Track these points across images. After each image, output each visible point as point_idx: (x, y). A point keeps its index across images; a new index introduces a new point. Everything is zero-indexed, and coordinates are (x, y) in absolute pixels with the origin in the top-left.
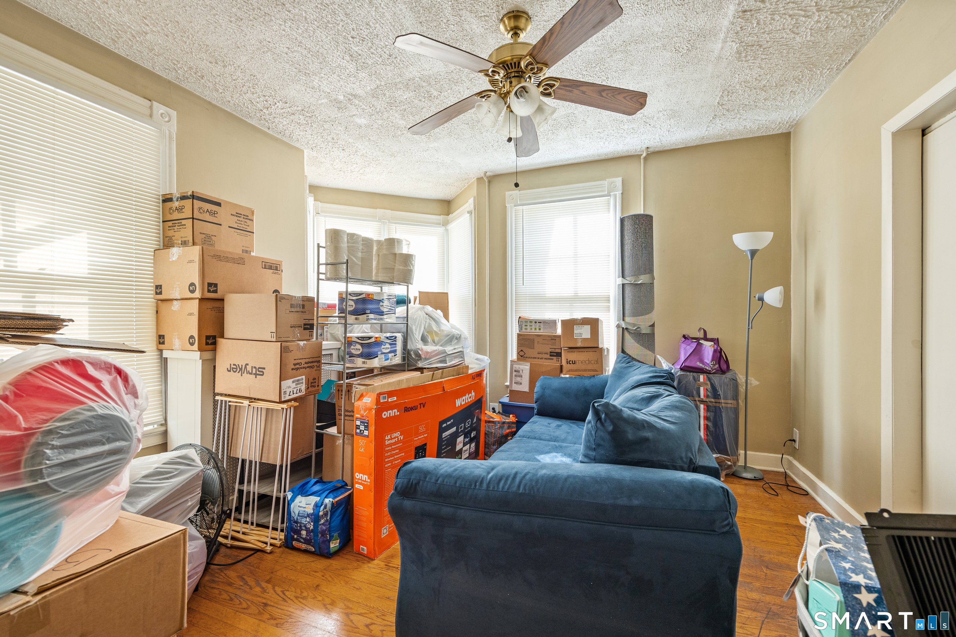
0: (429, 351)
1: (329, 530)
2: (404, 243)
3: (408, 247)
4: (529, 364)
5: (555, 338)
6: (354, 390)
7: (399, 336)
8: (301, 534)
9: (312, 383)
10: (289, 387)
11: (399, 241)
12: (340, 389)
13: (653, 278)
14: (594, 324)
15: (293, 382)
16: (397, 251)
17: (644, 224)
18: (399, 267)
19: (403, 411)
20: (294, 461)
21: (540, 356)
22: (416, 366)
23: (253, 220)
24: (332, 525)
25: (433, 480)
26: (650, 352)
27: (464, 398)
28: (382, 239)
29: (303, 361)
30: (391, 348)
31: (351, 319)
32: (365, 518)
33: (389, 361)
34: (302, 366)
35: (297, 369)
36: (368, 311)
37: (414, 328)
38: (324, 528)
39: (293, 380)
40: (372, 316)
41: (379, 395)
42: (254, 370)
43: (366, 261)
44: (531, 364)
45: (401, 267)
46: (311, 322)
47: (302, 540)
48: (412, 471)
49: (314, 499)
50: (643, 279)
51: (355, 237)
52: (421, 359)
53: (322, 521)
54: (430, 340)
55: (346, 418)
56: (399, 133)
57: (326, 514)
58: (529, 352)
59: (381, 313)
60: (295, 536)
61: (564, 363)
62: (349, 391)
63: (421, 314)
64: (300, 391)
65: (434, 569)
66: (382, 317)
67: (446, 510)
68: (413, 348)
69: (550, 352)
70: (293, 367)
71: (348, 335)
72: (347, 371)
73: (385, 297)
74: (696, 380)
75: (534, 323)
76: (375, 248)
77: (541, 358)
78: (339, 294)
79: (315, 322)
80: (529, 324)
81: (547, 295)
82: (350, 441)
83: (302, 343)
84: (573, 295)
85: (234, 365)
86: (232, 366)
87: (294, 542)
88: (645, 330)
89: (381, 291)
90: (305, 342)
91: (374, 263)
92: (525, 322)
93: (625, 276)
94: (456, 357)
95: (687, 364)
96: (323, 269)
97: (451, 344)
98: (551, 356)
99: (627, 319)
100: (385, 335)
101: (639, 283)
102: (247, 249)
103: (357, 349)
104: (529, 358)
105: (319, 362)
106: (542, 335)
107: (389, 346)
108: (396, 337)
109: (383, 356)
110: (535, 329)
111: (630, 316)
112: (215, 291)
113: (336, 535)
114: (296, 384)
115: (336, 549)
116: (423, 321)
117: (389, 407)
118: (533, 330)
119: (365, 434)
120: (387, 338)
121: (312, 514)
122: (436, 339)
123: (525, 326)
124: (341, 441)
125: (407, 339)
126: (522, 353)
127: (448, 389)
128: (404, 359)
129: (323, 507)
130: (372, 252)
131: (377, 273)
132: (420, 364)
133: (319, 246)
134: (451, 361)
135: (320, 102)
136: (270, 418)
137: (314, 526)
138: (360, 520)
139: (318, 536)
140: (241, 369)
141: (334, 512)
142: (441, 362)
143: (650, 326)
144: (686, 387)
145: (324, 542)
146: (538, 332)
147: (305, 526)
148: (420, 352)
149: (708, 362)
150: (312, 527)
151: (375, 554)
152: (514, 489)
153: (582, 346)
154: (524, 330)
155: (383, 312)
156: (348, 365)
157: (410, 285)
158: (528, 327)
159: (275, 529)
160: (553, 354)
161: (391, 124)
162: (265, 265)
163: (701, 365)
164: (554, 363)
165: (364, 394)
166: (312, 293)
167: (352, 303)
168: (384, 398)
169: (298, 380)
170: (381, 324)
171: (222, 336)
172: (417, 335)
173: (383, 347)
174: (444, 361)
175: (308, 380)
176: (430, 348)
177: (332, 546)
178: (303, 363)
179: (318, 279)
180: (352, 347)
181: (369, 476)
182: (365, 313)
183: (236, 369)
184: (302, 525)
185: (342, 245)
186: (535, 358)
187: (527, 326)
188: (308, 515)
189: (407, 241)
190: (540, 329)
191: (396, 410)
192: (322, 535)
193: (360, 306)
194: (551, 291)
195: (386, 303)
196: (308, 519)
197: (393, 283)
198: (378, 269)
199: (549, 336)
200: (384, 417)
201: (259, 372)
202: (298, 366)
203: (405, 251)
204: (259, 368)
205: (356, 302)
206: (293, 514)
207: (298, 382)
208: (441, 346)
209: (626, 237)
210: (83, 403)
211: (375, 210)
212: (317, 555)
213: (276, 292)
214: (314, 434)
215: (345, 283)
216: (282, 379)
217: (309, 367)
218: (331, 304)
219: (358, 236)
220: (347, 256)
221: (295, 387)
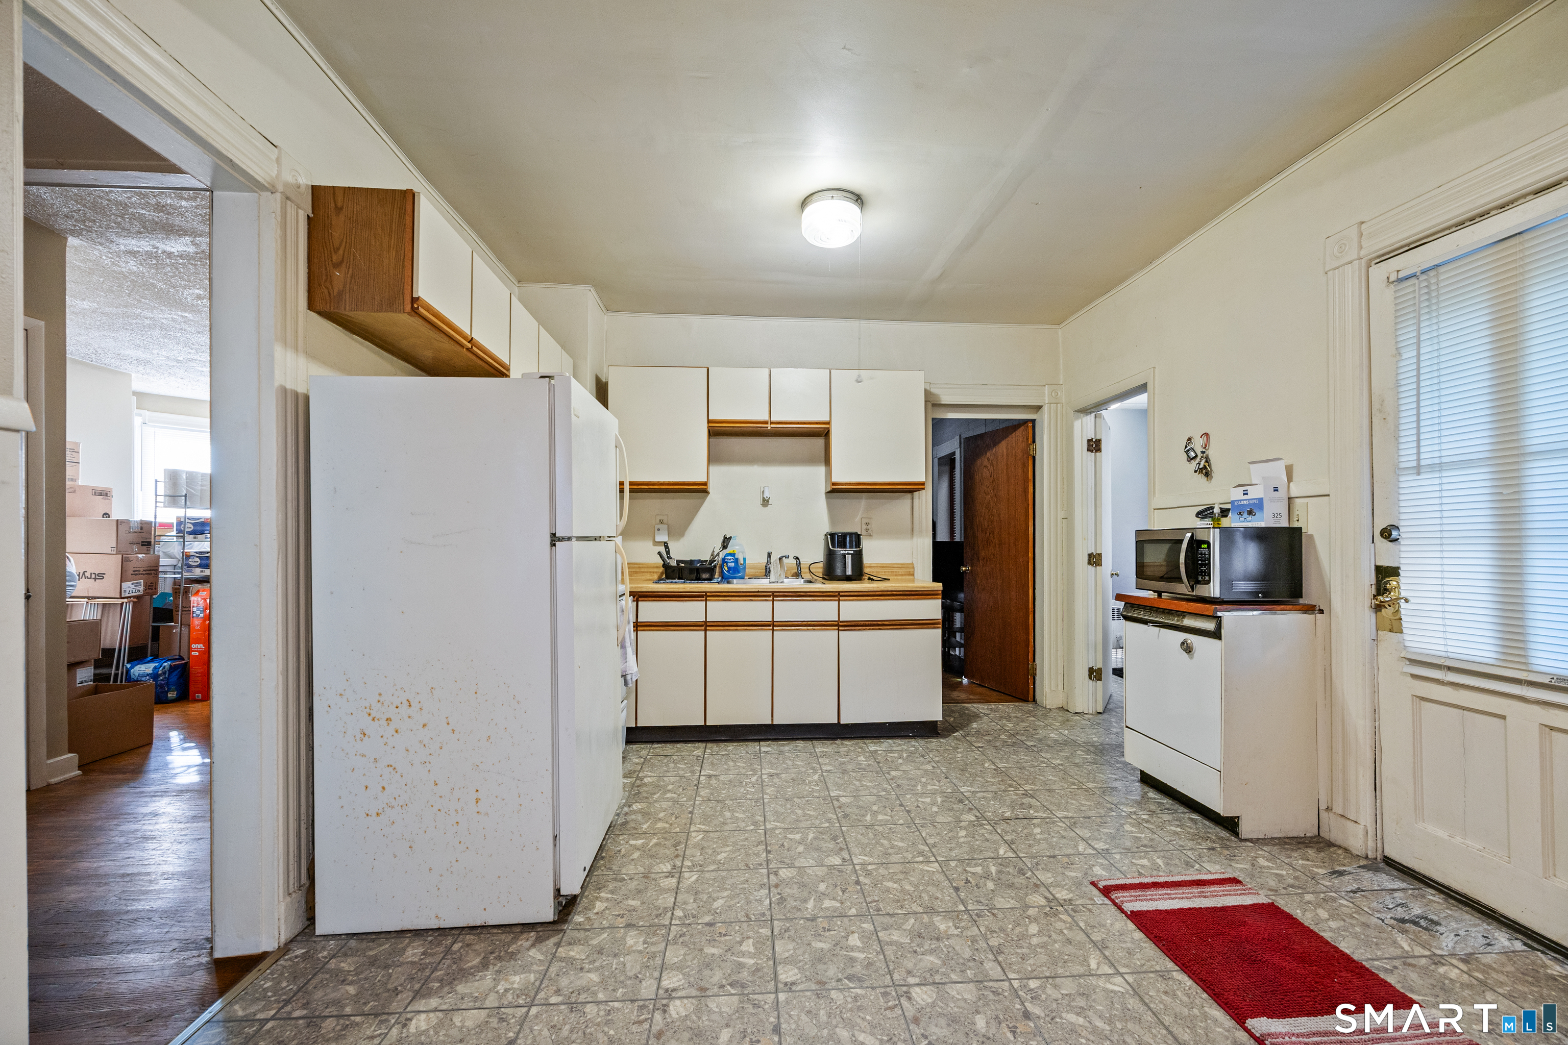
1: (167, 684)
6: (191, 591)
9: (150, 586)
10: (129, 587)
12: (177, 591)
15: (132, 584)
20: (133, 646)
23: (78, 453)
24: (170, 680)
29: (142, 569)
31: (189, 538)
32: (200, 675)
34: (141, 573)
35: (136, 574)
36: (206, 532)
38: (163, 683)
39: (132, 582)
40: (210, 536)
42: (94, 575)
46: (148, 540)
49: (152, 665)
51: (194, 474)
53: (161, 678)
57: (164, 673)
62: (186, 593)
64: (139, 591)
70: (133, 573)
71: (186, 551)
72: (186, 578)
78: (177, 518)
79: (152, 540)
83: (140, 556)
90: (144, 555)
96: (161, 499)
103: (196, 561)
105: (157, 570)
113: (173, 687)
114: (135, 586)
115: (174, 698)
119: (200, 616)
121: (151, 674)
124: (178, 629)
129: (162, 668)
133: (156, 481)
137: (153, 681)
138: (196, 676)
139: (157, 689)
141: (173, 672)
145: (163, 693)
147: (145, 682)
150: (151, 682)
156: (186, 574)
162: (93, 492)
165: (201, 591)
166: (150, 518)
167: (189, 525)
169: (137, 583)
175: (146, 584)
177: (169, 695)
178: (142, 571)
179: (156, 507)
180: (190, 560)
181: (205, 643)
182: (204, 534)
184: (142, 682)
185: (182, 481)
188: (148, 675)
192: (161, 688)
193: (199, 528)
196: (147, 678)
201: (99, 577)
202: (137, 572)
204: (99, 574)
205: (194, 524)
206: (132, 677)
207: (137, 585)
213: (106, 515)
214: (151, 628)
215: (184, 510)
216: (123, 580)
217: (148, 574)
218: (169, 526)
219: (197, 473)
220: (187, 490)
221: (132, 588)
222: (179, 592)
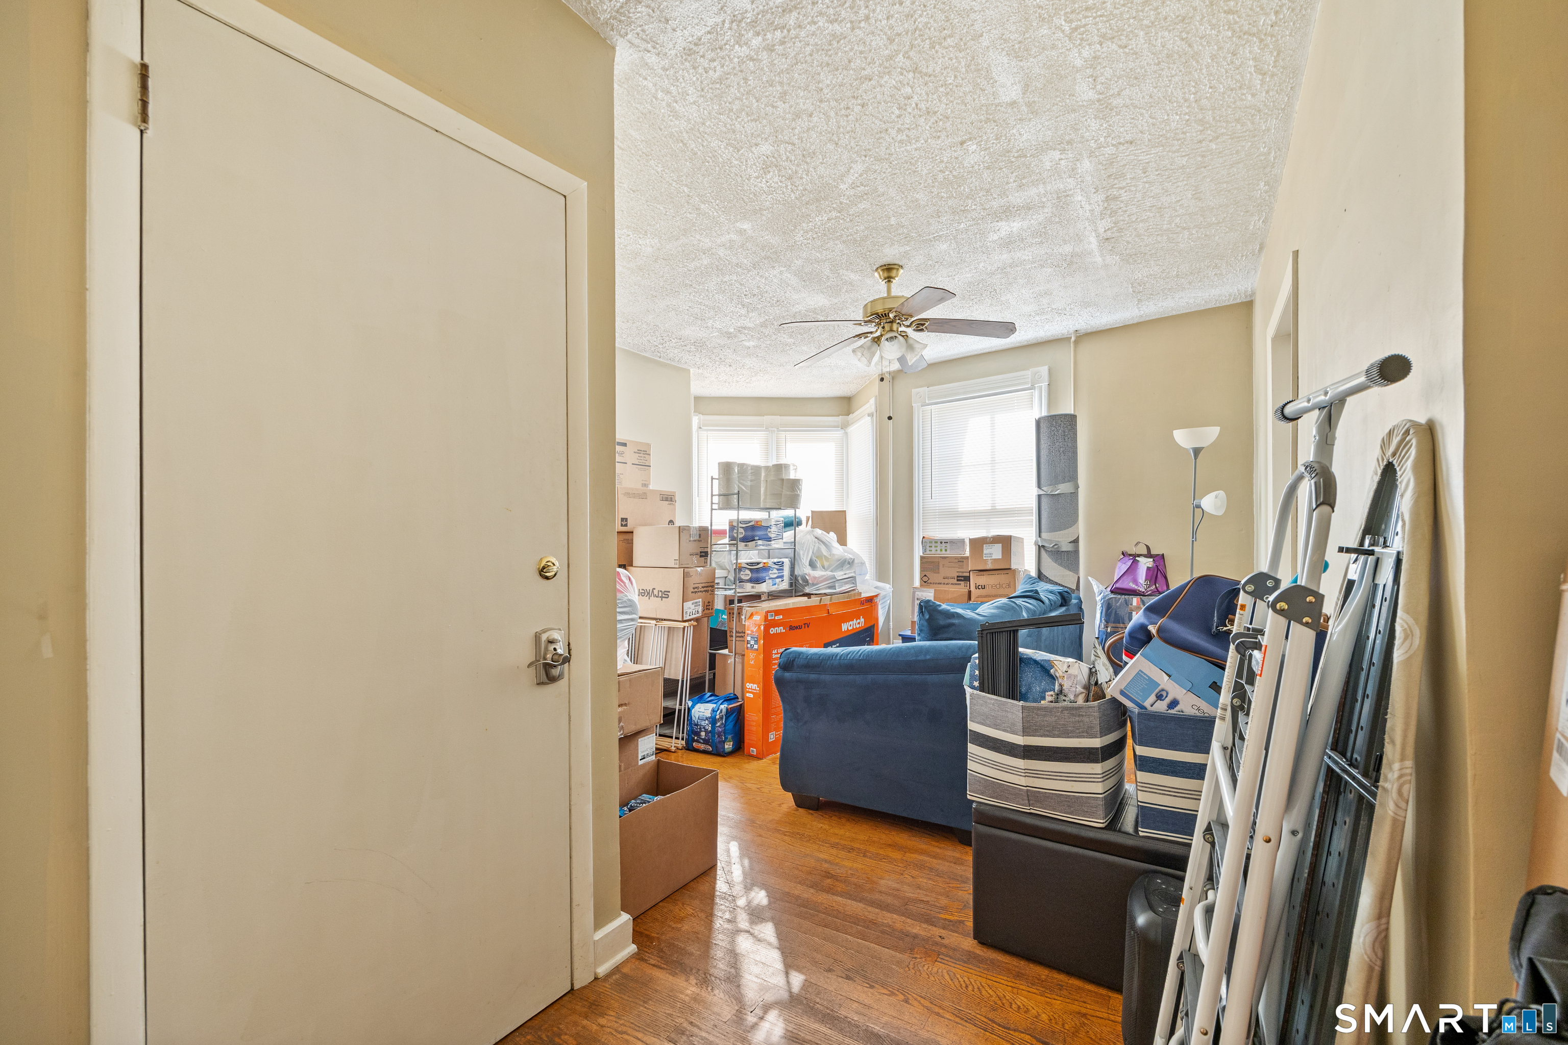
0: (816, 576)
1: (725, 732)
2: (792, 468)
3: (796, 472)
4: (932, 591)
5: (962, 560)
6: (744, 612)
7: (787, 562)
8: (700, 735)
9: (707, 606)
10: (690, 608)
11: (786, 467)
12: (731, 612)
13: (1077, 487)
14: (1006, 542)
15: (693, 604)
16: (785, 477)
17: (1062, 426)
18: (786, 492)
19: (788, 629)
20: (694, 677)
21: (946, 581)
22: (803, 591)
23: (650, 455)
24: (727, 728)
25: (804, 657)
26: (1071, 573)
27: (851, 623)
28: (770, 464)
29: (700, 586)
30: (779, 573)
31: (741, 545)
32: (755, 723)
33: (776, 586)
34: (700, 590)
35: (696, 592)
36: (757, 538)
37: (801, 553)
38: (720, 730)
39: (692, 602)
40: (760, 542)
41: (768, 612)
42: (660, 593)
43: (755, 489)
44: (935, 590)
45: (788, 493)
46: (706, 550)
47: (702, 741)
48: (791, 653)
49: (711, 706)
50: (1064, 488)
51: (745, 467)
52: (808, 585)
53: (718, 724)
54: (819, 565)
55: (737, 639)
56: (788, 348)
57: (721, 718)
58: (933, 577)
59: (769, 539)
60: (696, 738)
61: (973, 588)
62: (739, 613)
63: (810, 538)
64: (698, 612)
65: (806, 723)
66: (769, 543)
67: (813, 676)
68: (800, 573)
69: (958, 577)
70: (693, 590)
71: (739, 561)
72: (738, 595)
73: (773, 523)
74: (1127, 603)
75: (939, 543)
76: (763, 474)
77: (947, 584)
78: (729, 522)
79: (709, 550)
80: (933, 545)
81: (959, 510)
82: (741, 660)
83: (699, 569)
84: (990, 508)
85: (642, 590)
86: (641, 591)
87: (694, 744)
88: (1066, 547)
89: (769, 517)
90: (702, 568)
91: (762, 489)
92: (930, 542)
93: (1042, 486)
94: (846, 583)
95: (1118, 585)
96: (716, 499)
97: (842, 570)
98: (958, 580)
99: (1044, 535)
100: (772, 560)
101: (1056, 493)
102: (645, 482)
103: (746, 575)
104: (934, 583)
105: (713, 586)
106: (948, 557)
107: (776, 571)
108: (783, 563)
109: (771, 581)
110: (941, 550)
111: (1047, 532)
112: (626, 525)
113: (729, 737)
114: (695, 606)
115: (730, 750)
116: (811, 545)
117: (775, 624)
118: (939, 552)
119: (754, 647)
120: (775, 563)
121: (710, 718)
122: (826, 564)
123: (930, 547)
124: (733, 660)
125: (794, 565)
126: (925, 579)
127: (833, 611)
128: (791, 585)
129: (719, 711)
130: (760, 479)
131: (765, 499)
132: (807, 590)
133: (712, 479)
134: (841, 586)
135: (711, 335)
136: (671, 638)
137: (712, 727)
138: (751, 725)
139: (715, 736)
140: (648, 593)
141: (729, 716)
142: (830, 588)
143: (1070, 543)
144: (1116, 612)
145: (720, 742)
146: (944, 554)
147: (704, 728)
148: (807, 577)
149: (1142, 582)
150: (710, 729)
151: (763, 754)
152: (857, 658)
153: (992, 568)
154: (928, 552)
155: (771, 538)
156: (738, 590)
157: (797, 510)
158: (933, 549)
159: (677, 738)
160: (961, 578)
161: (779, 342)
162: (662, 497)
163: (1134, 586)
164: (962, 589)
165: (754, 613)
166: (706, 524)
167: (741, 530)
168: (772, 616)
169: (696, 603)
170: (769, 550)
171: (632, 565)
172: (804, 560)
173: (770, 572)
174: (833, 587)
175: (704, 603)
176: (818, 573)
177: (726, 747)
178: (700, 587)
179: (712, 509)
180: (742, 573)
181: (758, 684)
182: (755, 540)
183: (645, 593)
184: (702, 727)
185: (734, 477)
186: (940, 584)
187: (931, 547)
188: (707, 719)
189: (794, 466)
190: (946, 550)
191: (782, 628)
192: (719, 736)
193: (750, 533)
194: (964, 504)
195: (774, 529)
196: (707, 722)
197: (780, 509)
198: (766, 495)
199: (956, 558)
200: (772, 633)
201: (665, 595)
202: (696, 590)
203: (792, 476)
204: (665, 591)
205: (745, 529)
206: (693, 718)
207: (696, 604)
208: (832, 571)
209: (1042, 442)
210: (623, 593)
211: (762, 418)
212: (714, 754)
213: (671, 522)
214: (708, 655)
215: (737, 512)
216: (684, 600)
217: (705, 591)
218: (722, 533)
219: (747, 465)
220: (739, 487)
221: (694, 608)
222: (733, 613)
